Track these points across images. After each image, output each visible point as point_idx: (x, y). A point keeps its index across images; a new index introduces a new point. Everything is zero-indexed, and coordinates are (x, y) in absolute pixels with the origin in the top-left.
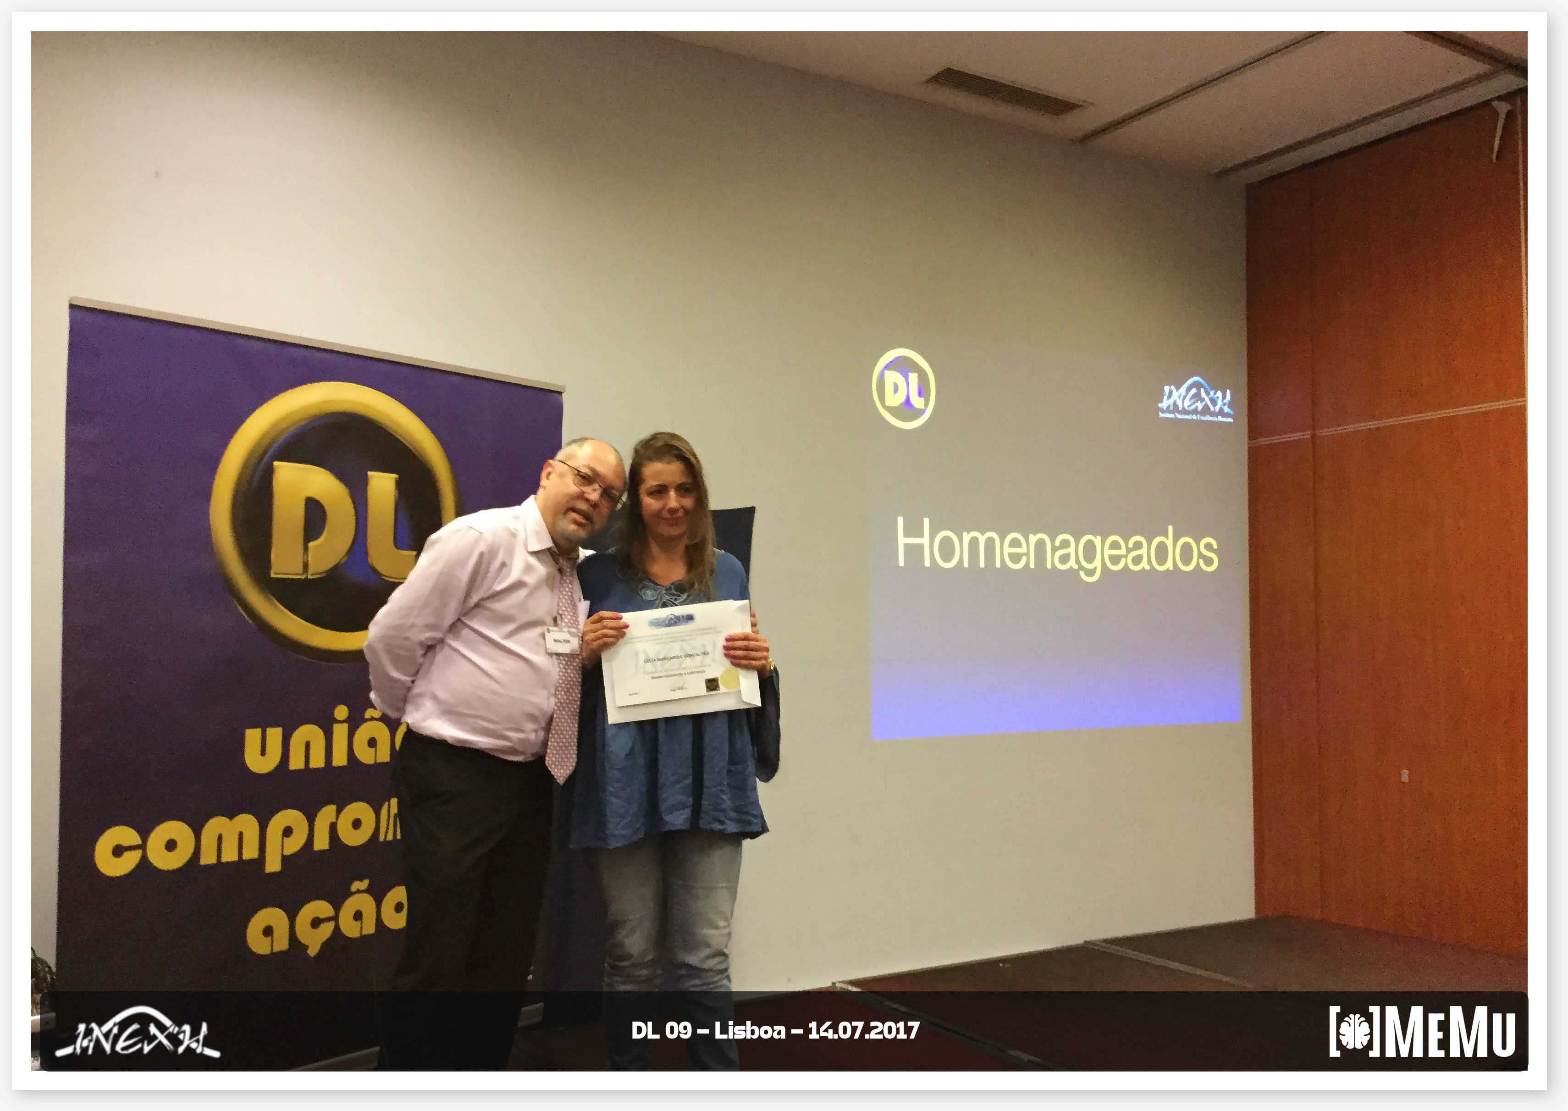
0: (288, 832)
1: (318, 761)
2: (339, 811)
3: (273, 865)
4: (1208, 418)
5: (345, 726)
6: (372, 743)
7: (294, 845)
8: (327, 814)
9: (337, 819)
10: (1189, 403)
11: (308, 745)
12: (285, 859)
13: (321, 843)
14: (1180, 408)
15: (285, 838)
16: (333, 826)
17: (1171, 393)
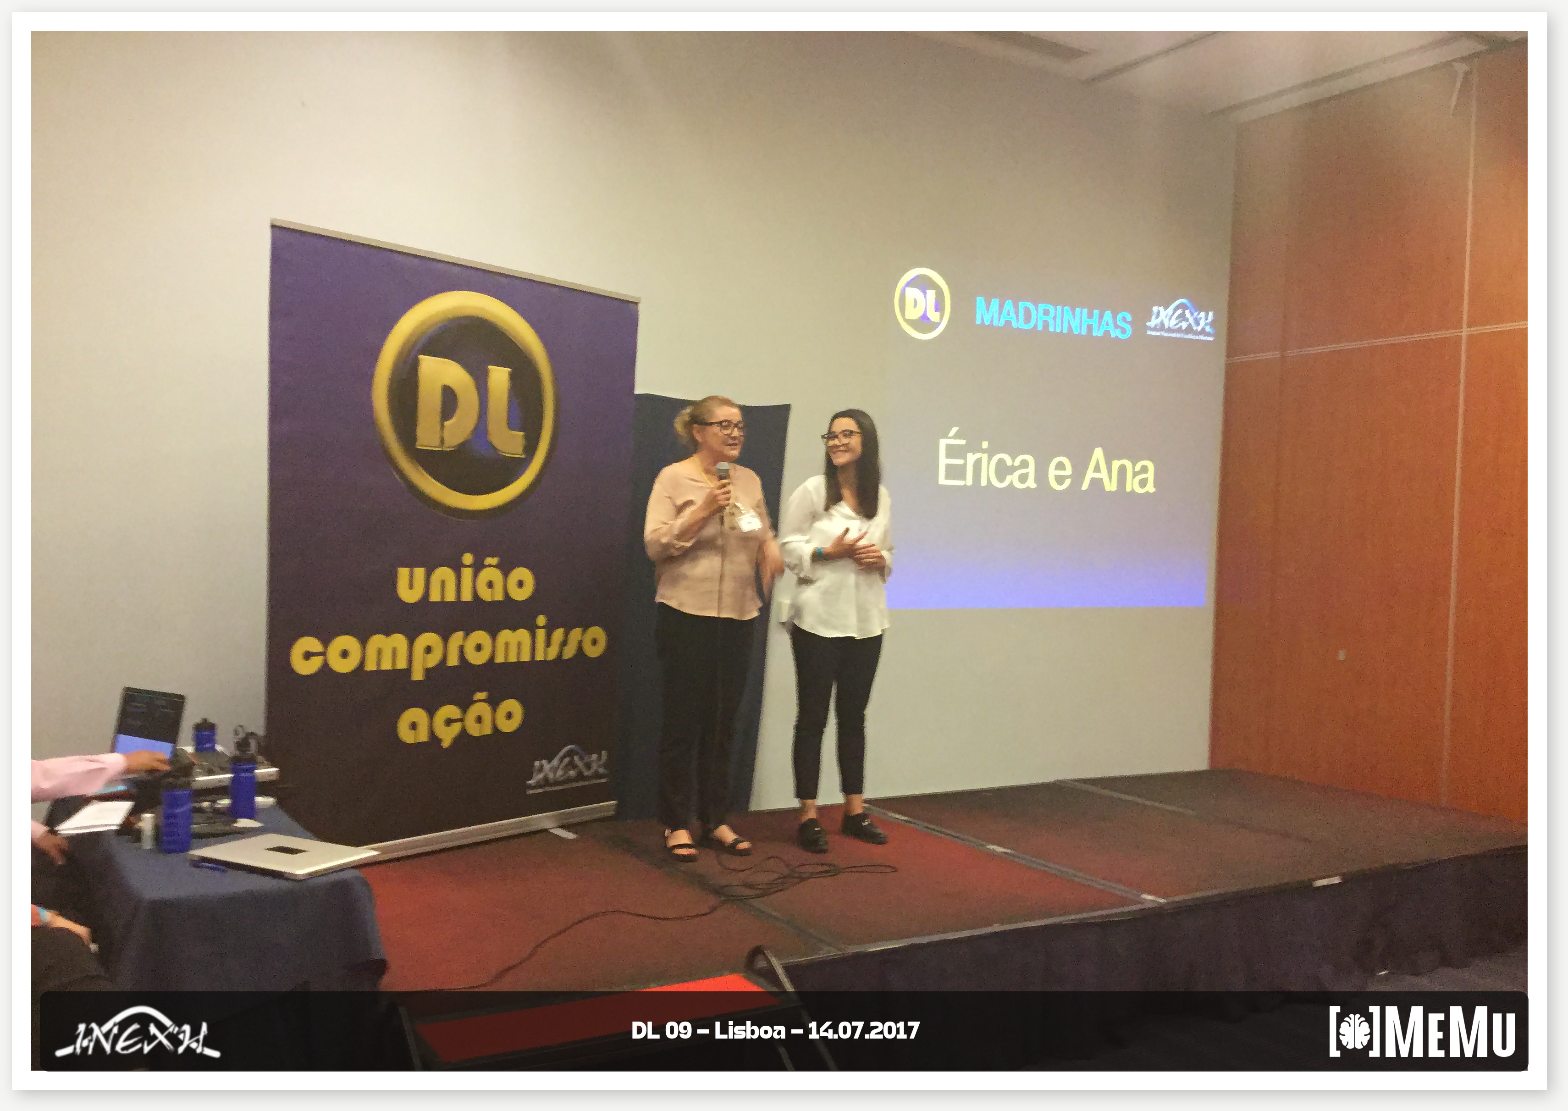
1: (451, 596)
2: (465, 638)
3: (418, 675)
4: (1192, 337)
5: (470, 569)
10: (1175, 322)
11: (443, 582)
12: (428, 671)
13: (453, 661)
14: (1167, 327)
15: (427, 655)
16: (461, 649)
17: (1158, 313)
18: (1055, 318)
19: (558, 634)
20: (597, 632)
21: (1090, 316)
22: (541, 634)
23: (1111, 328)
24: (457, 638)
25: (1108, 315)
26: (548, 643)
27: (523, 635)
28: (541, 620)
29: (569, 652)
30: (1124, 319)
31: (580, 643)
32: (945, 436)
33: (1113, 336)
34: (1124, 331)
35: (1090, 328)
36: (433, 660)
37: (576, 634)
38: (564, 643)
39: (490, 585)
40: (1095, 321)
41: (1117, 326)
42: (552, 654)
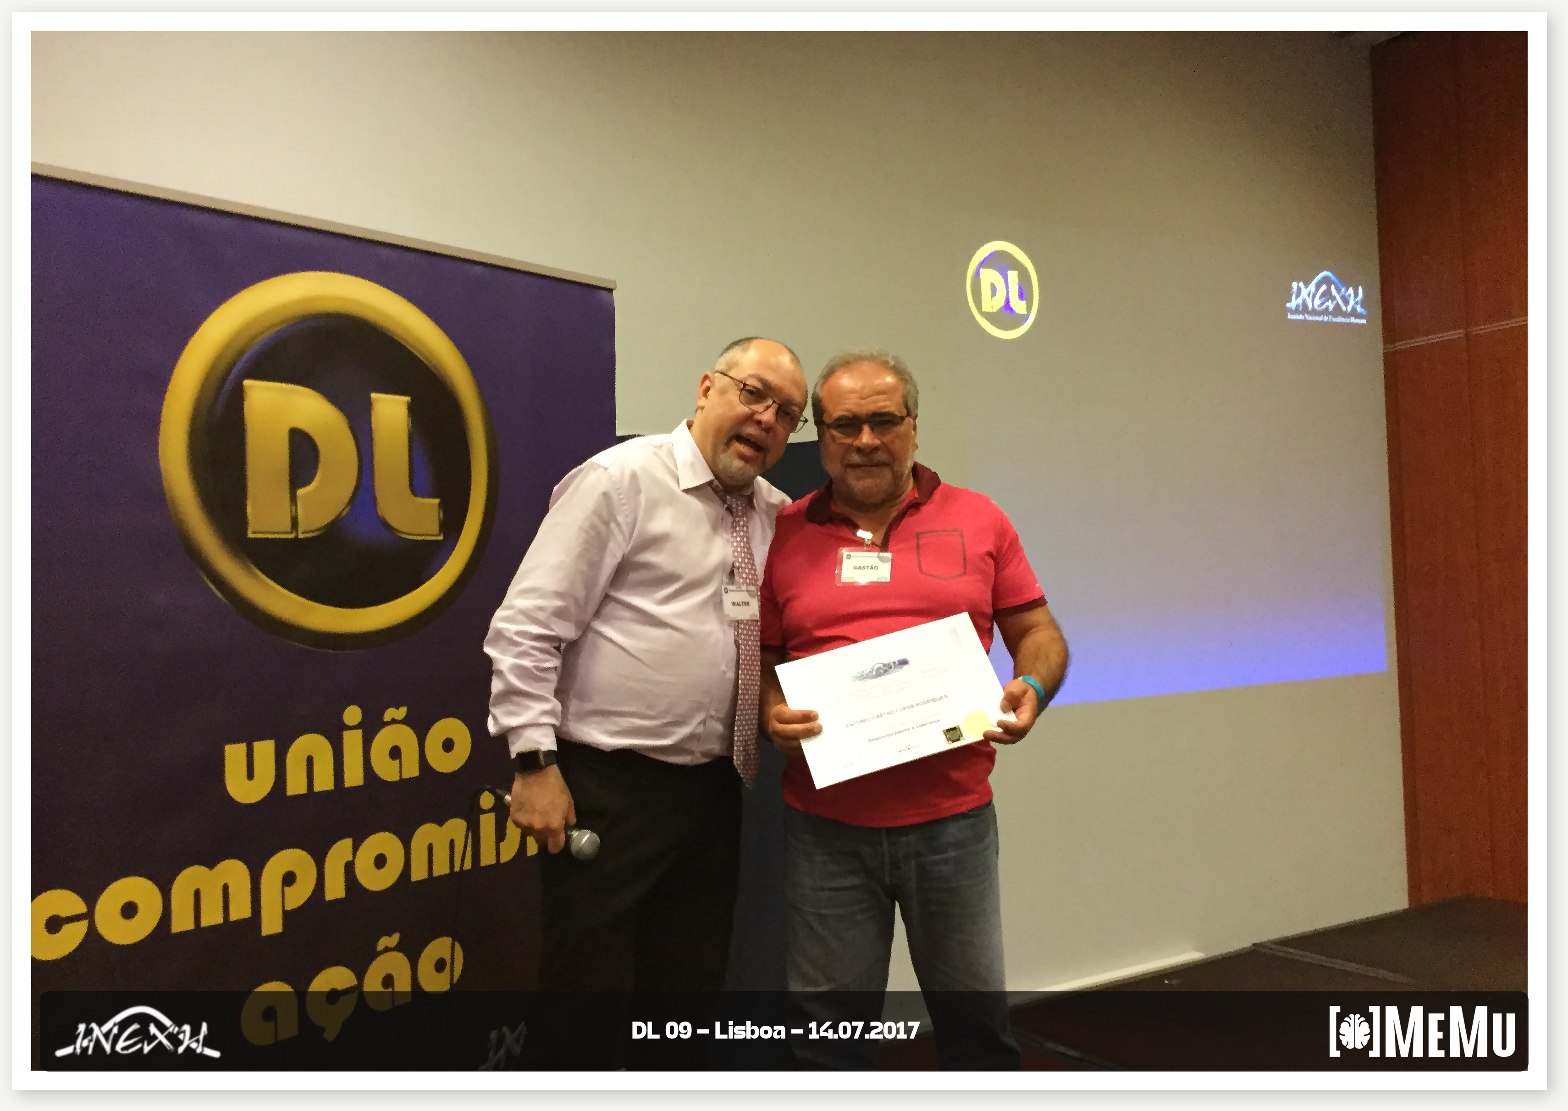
0: (289, 879)
1: (324, 782)
2: (356, 848)
3: (272, 925)
5: (359, 733)
6: (395, 753)
7: (298, 896)
8: (340, 852)
9: (354, 856)
11: (310, 760)
13: (335, 890)
15: (287, 889)
16: (349, 869)
22: (487, 823)
24: (337, 852)
27: (456, 827)
28: (487, 800)
36: (301, 896)
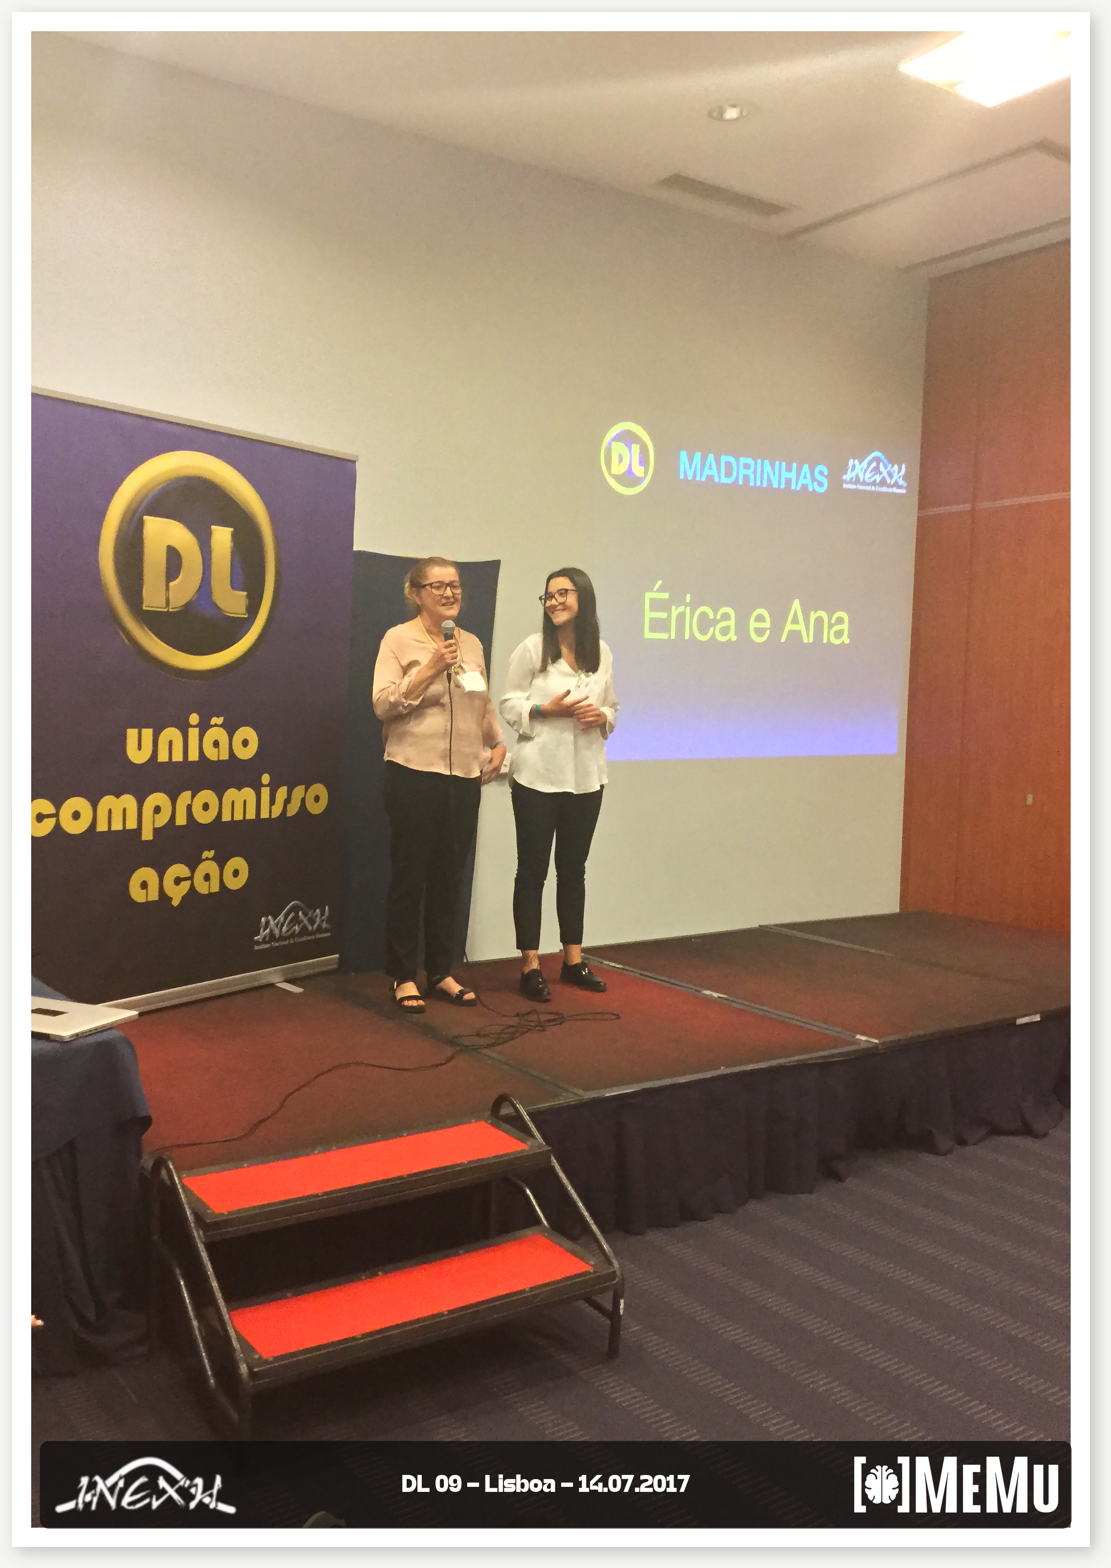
0: (157, 809)
1: (178, 757)
2: (192, 797)
4: (884, 489)
5: (196, 730)
9: (192, 802)
10: (870, 475)
11: (171, 744)
12: (157, 831)
14: (861, 480)
15: (156, 815)
16: (189, 808)
17: (854, 467)
18: (755, 472)
19: (282, 793)
20: (319, 789)
21: (789, 469)
22: (265, 792)
23: (808, 481)
24: (185, 798)
25: (806, 468)
26: (272, 801)
27: (248, 793)
28: (266, 779)
29: (293, 810)
30: (821, 473)
31: (303, 801)
32: (651, 590)
33: (811, 489)
34: (820, 484)
35: (788, 481)
36: (162, 820)
37: (299, 792)
38: (287, 801)
39: (216, 744)
40: (793, 475)
41: (814, 479)
42: (277, 811)
